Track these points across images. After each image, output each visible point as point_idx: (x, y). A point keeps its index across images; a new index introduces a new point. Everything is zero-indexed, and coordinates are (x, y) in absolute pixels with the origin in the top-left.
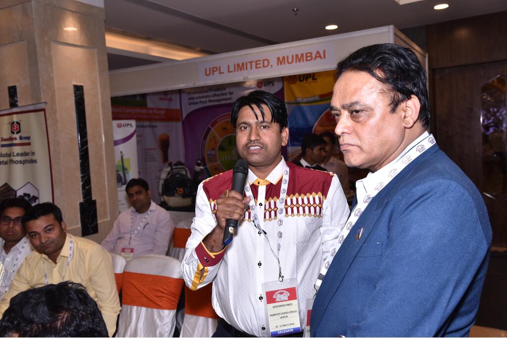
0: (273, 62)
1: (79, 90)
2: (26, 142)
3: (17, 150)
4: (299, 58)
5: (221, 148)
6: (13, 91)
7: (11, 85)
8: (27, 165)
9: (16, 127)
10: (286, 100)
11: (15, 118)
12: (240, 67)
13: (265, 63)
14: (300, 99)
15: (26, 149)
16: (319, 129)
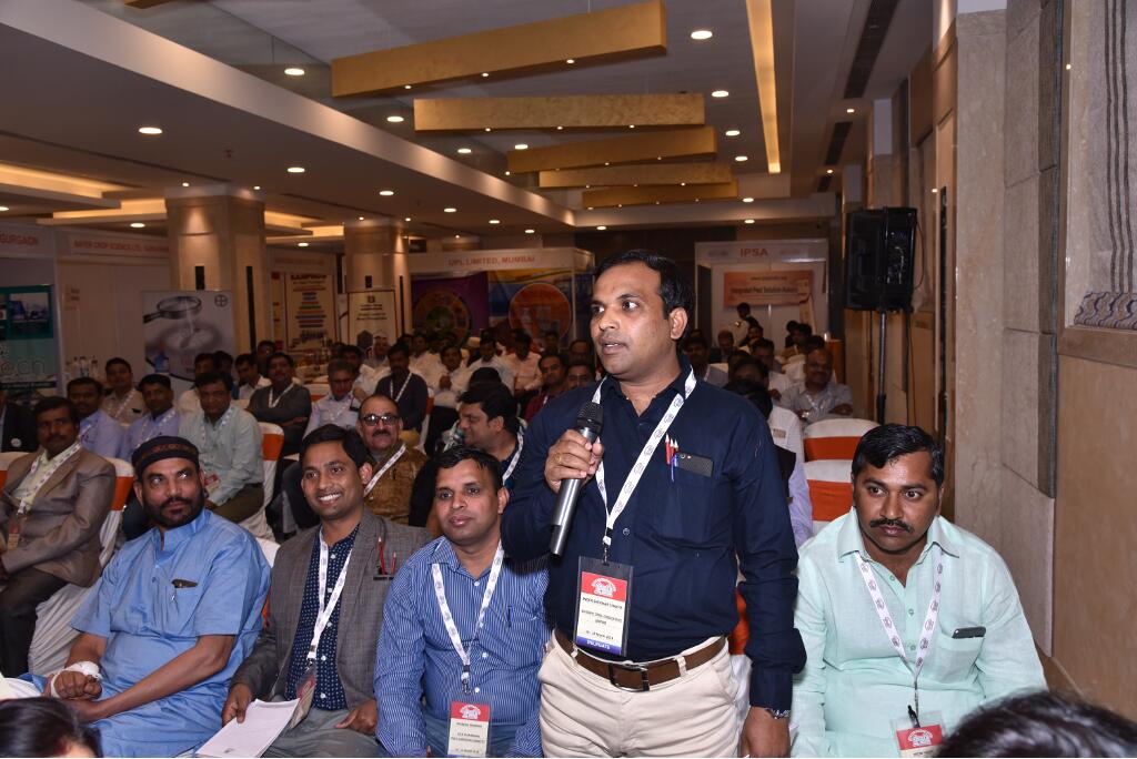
0: (500, 259)
1: (401, 278)
2: (380, 307)
3: (373, 312)
4: (517, 260)
5: (430, 316)
6: (369, 280)
7: (368, 275)
8: (379, 321)
9: (371, 299)
10: (489, 279)
11: (371, 294)
12: (476, 262)
13: (494, 261)
14: (500, 280)
15: (379, 311)
16: (516, 303)
